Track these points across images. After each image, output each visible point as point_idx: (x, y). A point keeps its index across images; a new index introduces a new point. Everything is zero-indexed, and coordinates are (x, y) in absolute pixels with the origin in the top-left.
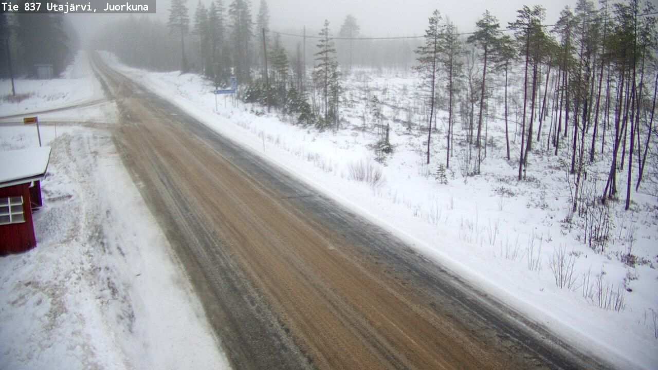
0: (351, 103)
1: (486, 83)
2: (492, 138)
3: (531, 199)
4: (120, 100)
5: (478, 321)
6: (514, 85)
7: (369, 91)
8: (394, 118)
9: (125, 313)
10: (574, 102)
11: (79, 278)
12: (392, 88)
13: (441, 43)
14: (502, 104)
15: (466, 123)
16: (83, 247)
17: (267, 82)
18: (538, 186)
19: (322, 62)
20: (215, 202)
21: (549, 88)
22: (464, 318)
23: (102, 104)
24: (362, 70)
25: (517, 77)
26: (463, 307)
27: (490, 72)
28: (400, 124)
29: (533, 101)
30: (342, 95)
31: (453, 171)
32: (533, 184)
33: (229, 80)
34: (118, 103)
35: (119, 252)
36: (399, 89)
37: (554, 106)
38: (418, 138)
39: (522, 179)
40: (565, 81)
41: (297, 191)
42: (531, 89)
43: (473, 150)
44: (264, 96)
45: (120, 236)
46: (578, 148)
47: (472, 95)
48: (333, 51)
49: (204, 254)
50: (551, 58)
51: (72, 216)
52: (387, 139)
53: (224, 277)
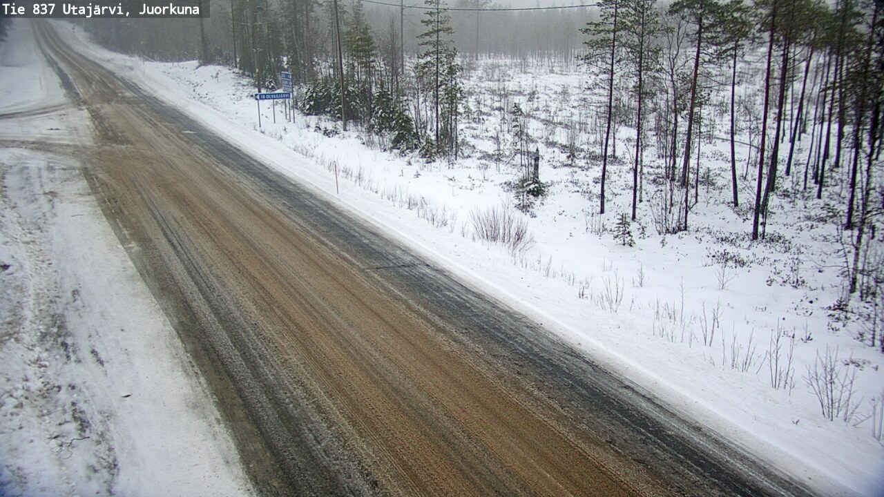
0: (478, 115)
1: (701, 81)
2: (709, 171)
3: (774, 270)
4: (94, 107)
5: (686, 471)
6: (746, 82)
7: (506, 96)
8: (547, 139)
9: (102, 460)
10: (853, 109)
11: (21, 406)
12: (543, 91)
13: (626, 15)
14: (725, 115)
15: (665, 147)
16: (30, 352)
17: (342, 81)
18: (787, 250)
19: (431, 48)
20: (258, 275)
21: (809, 85)
22: (662, 465)
23: (63, 112)
24: (495, 61)
25: (752, 69)
27: (705, 62)
28: (556, 149)
29: (780, 107)
30: (462, 102)
31: (643, 224)
32: (778, 246)
33: (280, 78)
34: (91, 111)
35: (95, 359)
36: (556, 93)
37: (818, 116)
38: (585, 172)
39: (760, 238)
40: (838, 72)
41: (391, 257)
42: (777, 89)
43: (675, 191)
44: (338, 105)
45: (97, 333)
46: (859, 185)
47: (675, 101)
48: (448, 30)
50: (815, 34)
51: (9, 300)
52: (536, 174)
53: (270, 396)
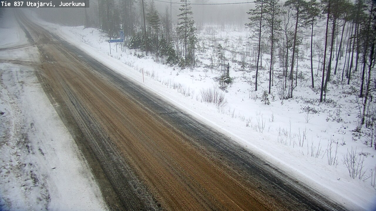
0: (203, 49)
1: (298, 34)
2: (302, 72)
3: (329, 115)
4: (40, 46)
5: (292, 200)
6: (318, 35)
7: (215, 41)
8: (233, 59)
9: (43, 196)
10: (363, 46)
11: (9, 172)
12: (231, 39)
13: (266, 7)
14: (309, 49)
15: (283, 63)
16: (12, 149)
17: (146, 35)
18: (335, 106)
19: (183, 21)
20: (110, 117)
21: (344, 36)
22: (282, 198)
23: (27, 48)
24: (211, 26)
25: (320, 29)
26: (281, 190)
27: (300, 26)
28: (236, 64)
29: (332, 46)
30: (197, 43)
31: (274, 95)
32: (331, 105)
33: (119, 33)
35: (40, 152)
36: (236, 39)
37: (348, 49)
38: (249, 73)
39: (323, 101)
40: (357, 31)
41: (166, 109)
42: (331, 38)
43: (287, 81)
44: (144, 44)
45: (41, 141)
46: (365, 79)
47: (287, 43)
48: (191, 13)
49: (102, 153)
50: (347, 14)
51: (4, 127)
52: (228, 74)
53: (115, 168)
